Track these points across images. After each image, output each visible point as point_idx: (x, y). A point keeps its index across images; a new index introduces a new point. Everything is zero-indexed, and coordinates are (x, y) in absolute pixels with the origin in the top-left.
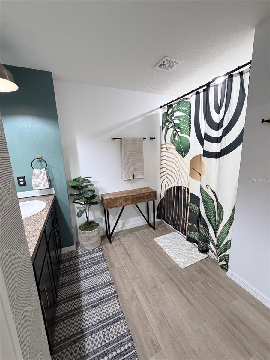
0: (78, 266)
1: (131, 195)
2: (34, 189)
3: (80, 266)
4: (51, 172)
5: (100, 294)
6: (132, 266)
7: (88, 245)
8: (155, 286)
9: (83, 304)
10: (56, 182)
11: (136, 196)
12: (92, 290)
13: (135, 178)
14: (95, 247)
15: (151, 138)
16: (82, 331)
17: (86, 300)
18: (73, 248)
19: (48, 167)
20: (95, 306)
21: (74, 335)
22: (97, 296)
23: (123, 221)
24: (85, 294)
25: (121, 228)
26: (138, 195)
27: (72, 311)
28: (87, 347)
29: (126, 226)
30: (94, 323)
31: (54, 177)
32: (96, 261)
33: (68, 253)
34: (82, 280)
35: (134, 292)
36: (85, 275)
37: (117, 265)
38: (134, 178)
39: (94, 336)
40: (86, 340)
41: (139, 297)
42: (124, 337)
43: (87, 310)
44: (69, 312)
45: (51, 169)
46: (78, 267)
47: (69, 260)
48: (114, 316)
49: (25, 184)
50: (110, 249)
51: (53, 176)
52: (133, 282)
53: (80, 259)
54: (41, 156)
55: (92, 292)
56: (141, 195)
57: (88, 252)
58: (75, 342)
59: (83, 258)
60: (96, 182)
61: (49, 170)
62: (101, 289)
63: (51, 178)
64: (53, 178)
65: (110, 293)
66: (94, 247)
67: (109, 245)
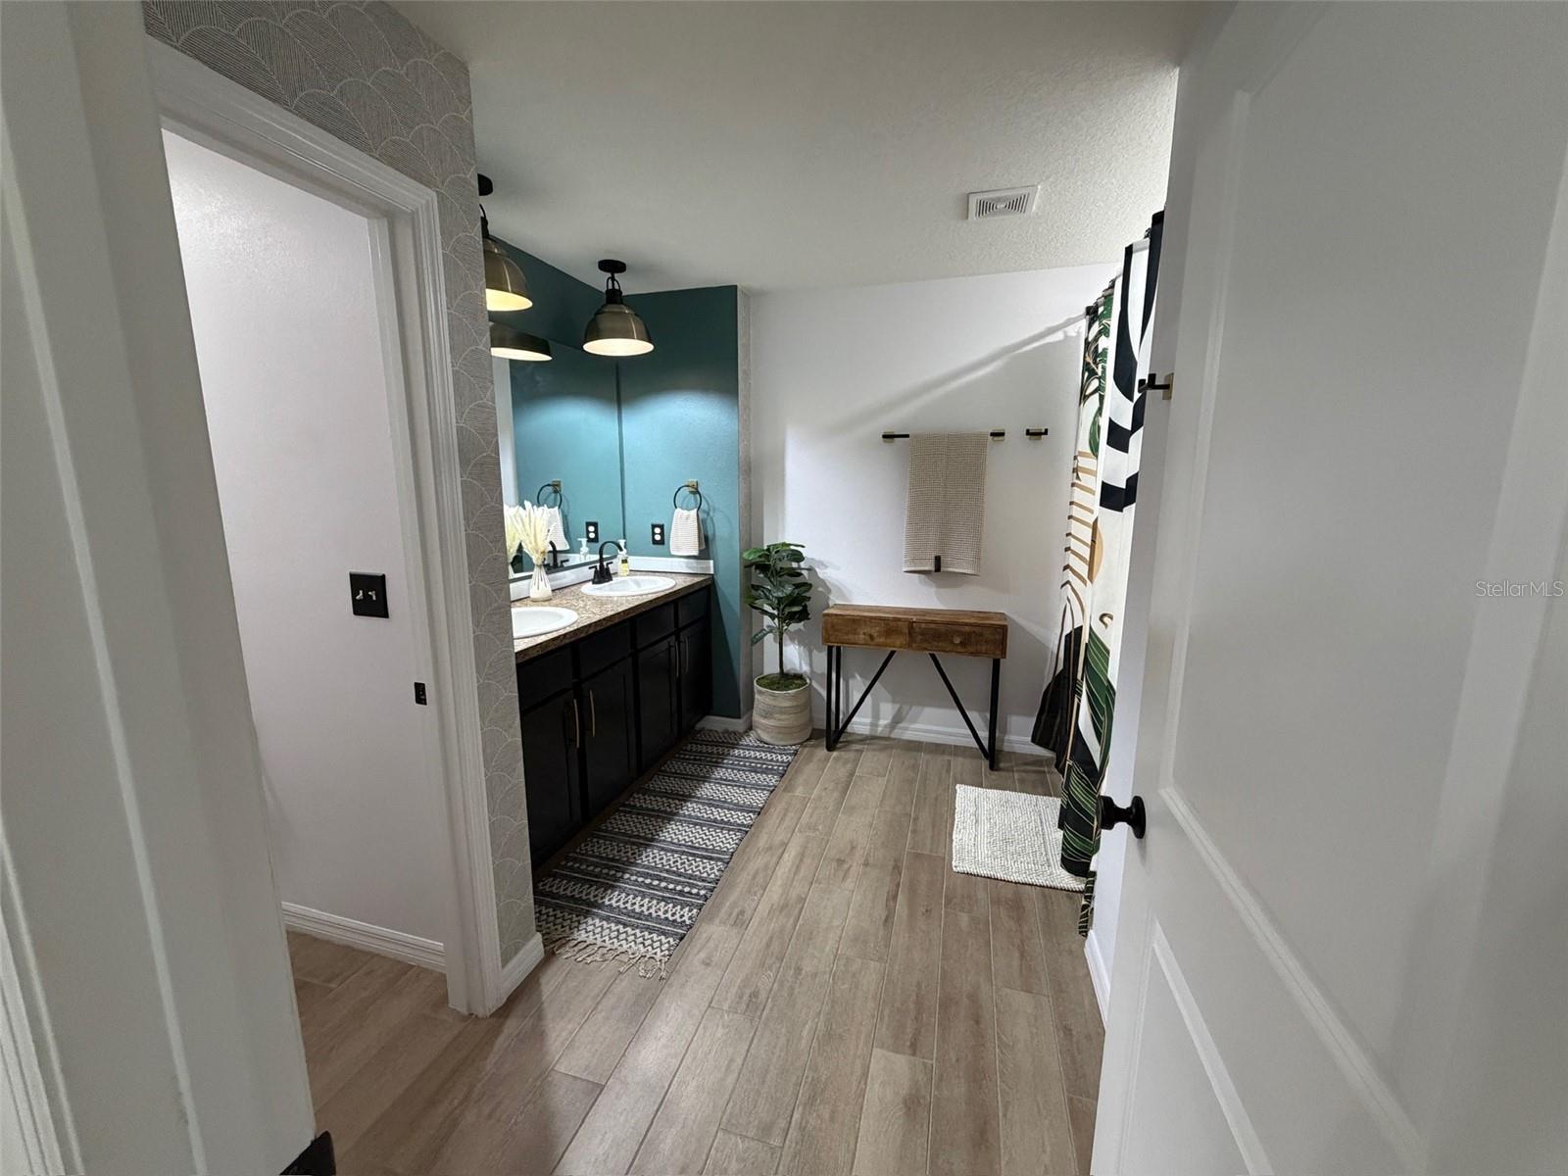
0: (724, 759)
1: (906, 620)
2: (673, 553)
3: (725, 761)
4: (712, 521)
5: (718, 814)
6: (830, 809)
7: (766, 729)
8: (840, 862)
9: (681, 812)
10: (719, 547)
11: (923, 626)
12: (711, 803)
13: (942, 569)
14: (785, 744)
15: (1028, 431)
16: (653, 840)
17: (691, 808)
18: (738, 725)
19: (704, 506)
20: (696, 824)
21: (638, 837)
22: (712, 813)
23: (897, 706)
24: (696, 802)
25: (885, 726)
26: (933, 626)
27: (659, 811)
28: (643, 857)
29: (906, 729)
30: (676, 841)
31: (717, 534)
32: (764, 766)
33: (723, 733)
34: (710, 782)
35: (785, 845)
36: (721, 779)
37: (799, 791)
38: (938, 569)
39: (662, 853)
40: (648, 850)
41: (786, 855)
42: (703, 881)
43: (681, 821)
44: (653, 810)
45: (711, 514)
46: (720, 760)
47: (717, 744)
48: (713, 851)
49: (662, 542)
50: (815, 759)
51: (714, 531)
52: (800, 831)
53: (737, 751)
54: (695, 480)
55: (710, 805)
56: (943, 628)
57: (763, 747)
58: (633, 844)
59: (742, 751)
60: (825, 563)
61: (708, 514)
62: (729, 809)
63: (710, 534)
64: (714, 535)
65: (739, 822)
66: (782, 740)
67: (822, 752)
